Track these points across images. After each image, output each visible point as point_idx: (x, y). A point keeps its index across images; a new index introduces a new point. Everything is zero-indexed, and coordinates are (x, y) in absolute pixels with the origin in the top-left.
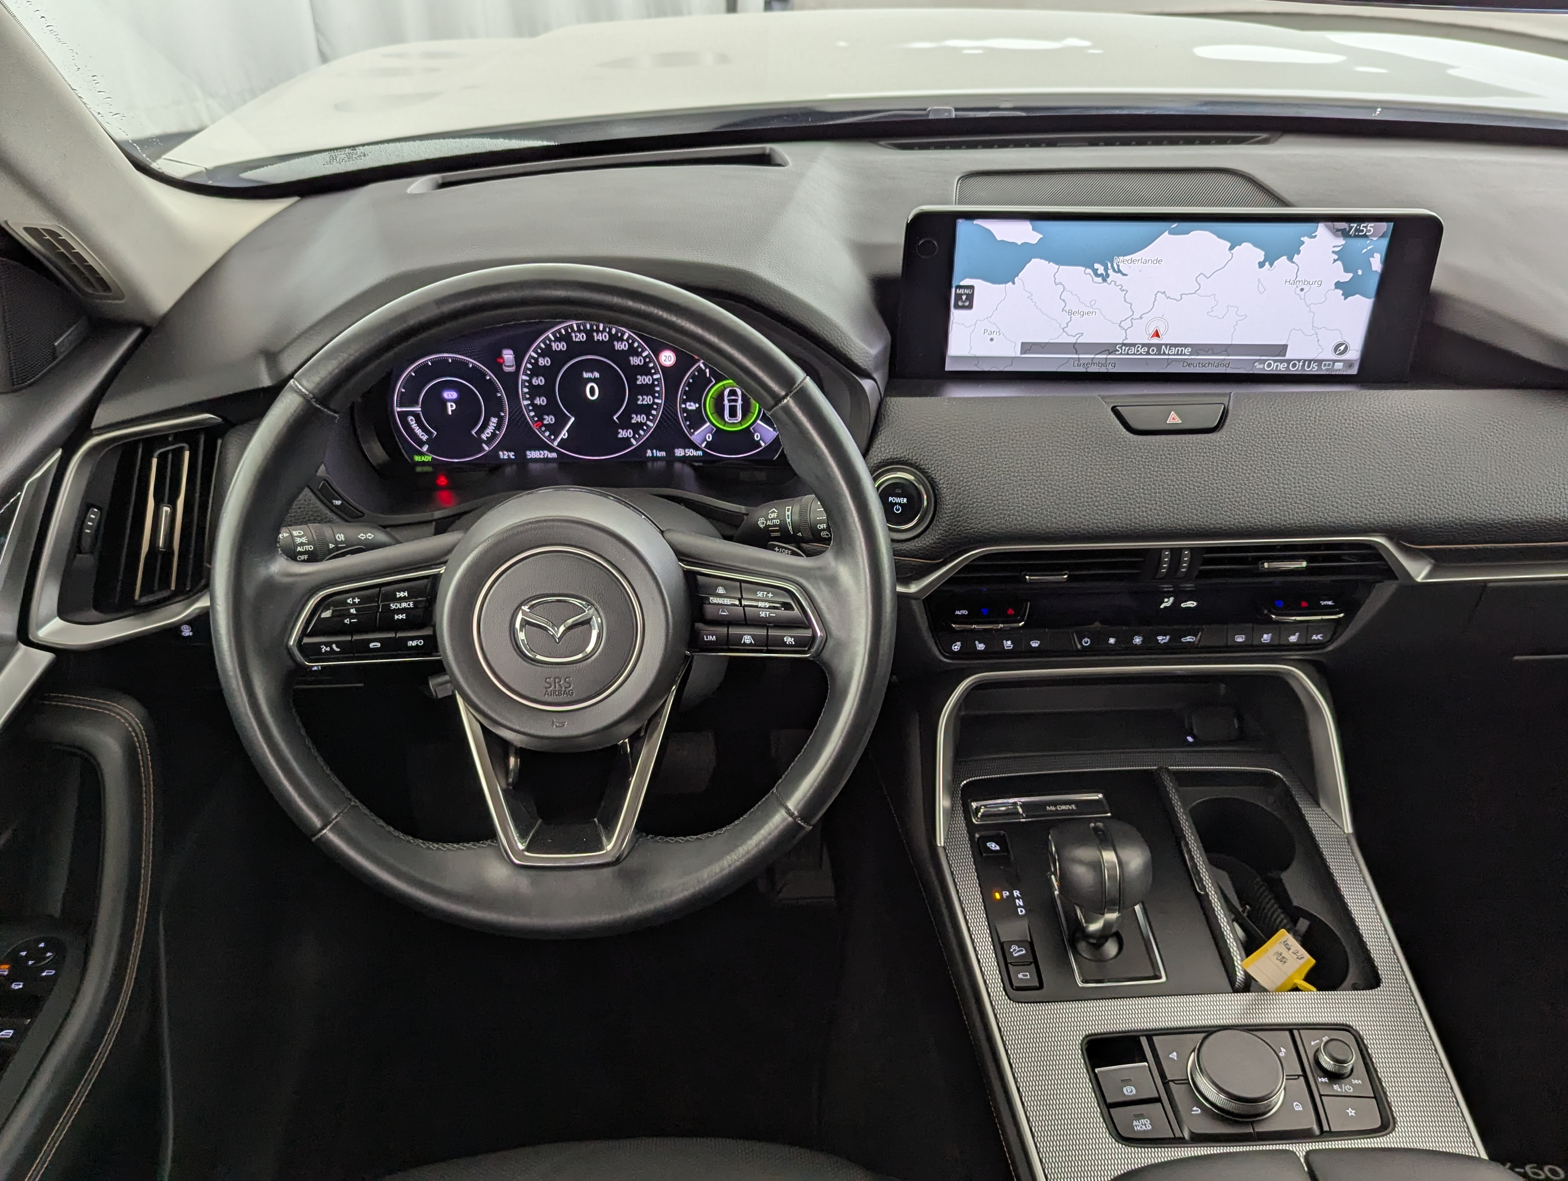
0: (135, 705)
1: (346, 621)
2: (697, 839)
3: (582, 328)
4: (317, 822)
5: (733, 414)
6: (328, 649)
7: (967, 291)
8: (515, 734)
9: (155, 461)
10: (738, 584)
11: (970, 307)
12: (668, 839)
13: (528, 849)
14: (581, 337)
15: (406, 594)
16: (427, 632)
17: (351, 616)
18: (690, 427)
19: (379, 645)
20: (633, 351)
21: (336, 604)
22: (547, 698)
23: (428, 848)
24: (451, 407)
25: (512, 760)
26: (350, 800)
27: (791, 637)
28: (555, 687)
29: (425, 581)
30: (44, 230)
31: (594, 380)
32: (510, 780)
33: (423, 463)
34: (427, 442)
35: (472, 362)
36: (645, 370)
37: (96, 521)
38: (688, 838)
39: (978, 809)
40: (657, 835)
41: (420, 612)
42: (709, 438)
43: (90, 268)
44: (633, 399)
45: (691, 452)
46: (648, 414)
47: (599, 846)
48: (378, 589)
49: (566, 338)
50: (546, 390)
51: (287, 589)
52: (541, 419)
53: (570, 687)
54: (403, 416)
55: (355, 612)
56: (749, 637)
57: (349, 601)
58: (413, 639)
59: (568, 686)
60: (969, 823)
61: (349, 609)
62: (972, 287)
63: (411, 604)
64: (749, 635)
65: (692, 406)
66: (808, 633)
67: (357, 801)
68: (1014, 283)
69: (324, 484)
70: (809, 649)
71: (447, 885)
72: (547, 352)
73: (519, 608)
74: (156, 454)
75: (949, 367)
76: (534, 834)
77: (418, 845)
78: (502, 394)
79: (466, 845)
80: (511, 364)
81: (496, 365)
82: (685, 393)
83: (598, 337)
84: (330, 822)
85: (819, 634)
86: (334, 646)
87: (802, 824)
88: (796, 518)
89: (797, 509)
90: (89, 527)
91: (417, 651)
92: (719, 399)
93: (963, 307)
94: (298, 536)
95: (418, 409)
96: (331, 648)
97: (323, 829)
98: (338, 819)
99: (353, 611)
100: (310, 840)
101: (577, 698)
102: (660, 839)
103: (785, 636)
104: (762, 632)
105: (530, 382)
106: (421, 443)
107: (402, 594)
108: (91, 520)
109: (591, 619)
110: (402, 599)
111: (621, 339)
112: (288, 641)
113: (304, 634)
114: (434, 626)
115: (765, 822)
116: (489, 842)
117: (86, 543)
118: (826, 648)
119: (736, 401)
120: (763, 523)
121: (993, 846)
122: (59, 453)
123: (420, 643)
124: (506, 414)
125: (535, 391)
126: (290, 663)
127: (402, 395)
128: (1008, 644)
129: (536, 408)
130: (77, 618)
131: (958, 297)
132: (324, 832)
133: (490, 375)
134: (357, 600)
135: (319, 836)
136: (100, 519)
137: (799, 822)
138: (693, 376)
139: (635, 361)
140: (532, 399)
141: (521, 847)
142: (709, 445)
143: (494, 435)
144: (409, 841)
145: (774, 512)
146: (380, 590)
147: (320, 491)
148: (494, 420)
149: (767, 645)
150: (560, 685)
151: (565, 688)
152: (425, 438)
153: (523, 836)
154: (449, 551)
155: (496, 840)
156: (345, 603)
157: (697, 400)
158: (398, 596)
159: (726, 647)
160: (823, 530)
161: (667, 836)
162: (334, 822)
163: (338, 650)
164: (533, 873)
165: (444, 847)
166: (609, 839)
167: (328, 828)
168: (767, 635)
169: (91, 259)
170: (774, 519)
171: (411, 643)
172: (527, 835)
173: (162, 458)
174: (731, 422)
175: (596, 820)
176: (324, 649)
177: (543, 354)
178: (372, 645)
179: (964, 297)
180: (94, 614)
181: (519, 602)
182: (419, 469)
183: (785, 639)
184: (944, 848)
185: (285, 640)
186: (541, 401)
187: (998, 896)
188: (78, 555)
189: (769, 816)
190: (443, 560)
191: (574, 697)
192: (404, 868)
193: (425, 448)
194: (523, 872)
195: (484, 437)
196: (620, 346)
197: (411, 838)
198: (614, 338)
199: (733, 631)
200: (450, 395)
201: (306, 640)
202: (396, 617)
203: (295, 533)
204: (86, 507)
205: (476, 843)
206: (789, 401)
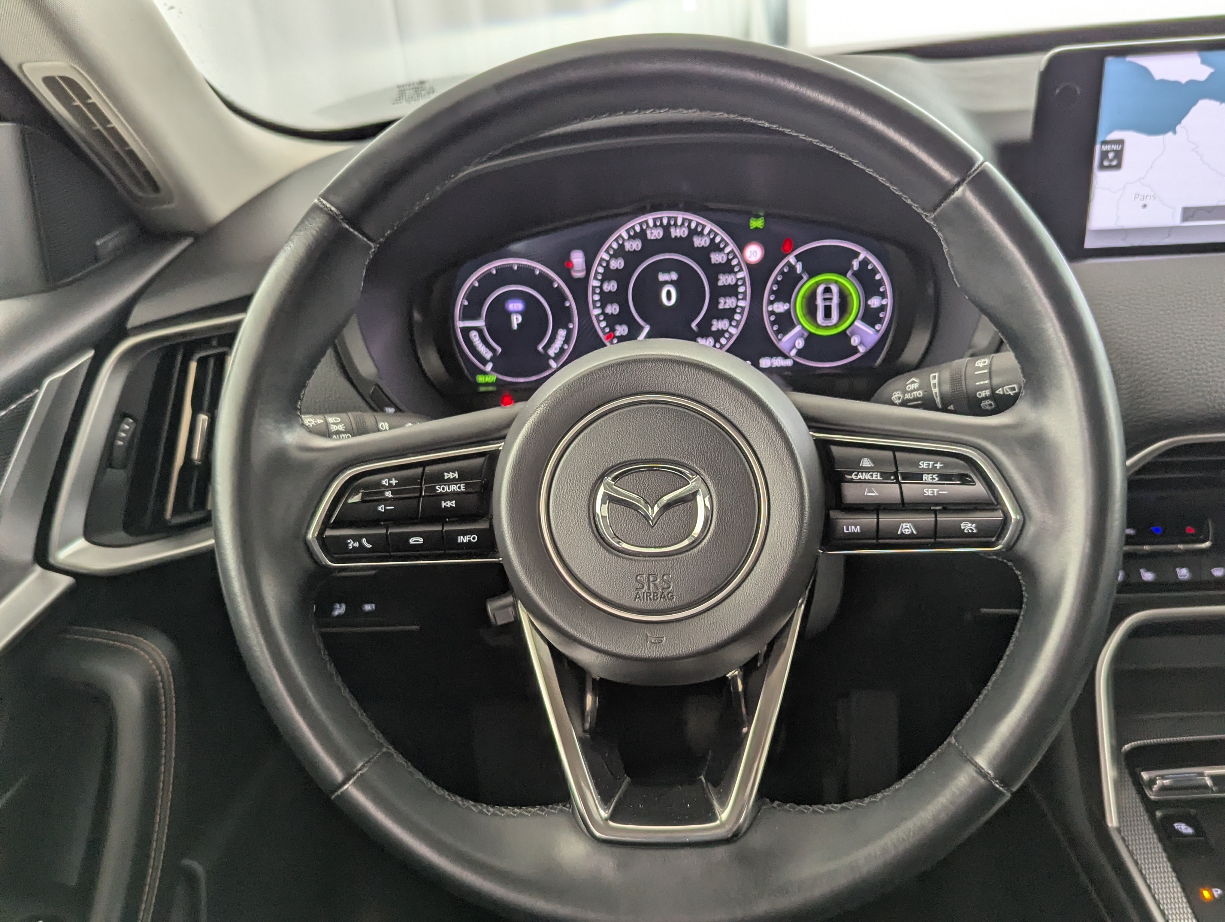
0: (163, 639)
1: (380, 508)
2: (843, 808)
3: (658, 224)
4: (338, 775)
5: (828, 313)
6: (357, 544)
7: (1115, 147)
8: (595, 654)
9: (193, 366)
10: (890, 454)
11: (1118, 166)
12: (802, 807)
13: (613, 817)
14: (655, 234)
15: (456, 475)
16: (482, 525)
17: (386, 500)
18: (777, 333)
19: (421, 540)
20: (715, 247)
21: (366, 486)
22: (638, 604)
23: (481, 812)
24: (516, 320)
25: (589, 699)
26: (381, 745)
27: (972, 522)
28: (649, 589)
29: (481, 460)
30: (62, 78)
31: (672, 282)
32: (587, 726)
33: (487, 384)
34: (492, 360)
35: (539, 268)
36: (727, 268)
37: (130, 433)
38: (829, 807)
39: (1152, 782)
40: (785, 801)
41: (473, 499)
42: (800, 344)
43: (131, 153)
44: (714, 302)
45: (778, 362)
46: (731, 319)
47: (709, 815)
48: (420, 470)
49: (641, 235)
50: (619, 297)
51: (306, 467)
52: (613, 330)
53: (669, 587)
54: (466, 331)
55: (391, 496)
56: (909, 525)
57: (385, 482)
58: (464, 533)
59: (666, 586)
60: (1144, 798)
61: (384, 492)
62: (1121, 142)
63: (462, 486)
64: (909, 522)
65: (780, 307)
66: (998, 516)
67: (391, 747)
68: (1175, 132)
69: (375, 389)
70: (997, 540)
71: (503, 865)
72: (620, 252)
73: (601, 478)
74: (198, 356)
75: (1090, 243)
76: (620, 799)
77: (468, 808)
78: (571, 303)
79: (530, 809)
80: (580, 269)
81: (564, 269)
82: (772, 292)
83: (676, 233)
84: (354, 775)
85: (1013, 516)
86: (364, 541)
87: (1001, 789)
88: (947, 388)
89: (946, 375)
90: (122, 439)
91: (469, 550)
92: (811, 299)
93: (1110, 167)
94: (334, 424)
95: (481, 323)
96: (361, 544)
97: (344, 783)
98: (365, 770)
99: (388, 494)
100: (329, 798)
101: (680, 603)
102: (790, 807)
103: (961, 522)
104: (927, 519)
105: (601, 287)
106: (484, 362)
107: (451, 475)
108: (125, 431)
109: (695, 494)
110: (450, 481)
111: (701, 234)
112: (306, 533)
113: (326, 524)
114: (491, 519)
115: (943, 785)
116: (560, 806)
117: (118, 455)
118: (1023, 536)
119: (830, 299)
120: (899, 398)
121: (1184, 828)
122: (91, 354)
123: (474, 538)
124: (574, 326)
125: (606, 298)
126: (307, 562)
127: (464, 308)
128: (1183, 573)
129: (607, 317)
130: (105, 539)
131: (1104, 155)
132: (345, 787)
133: (558, 282)
134: (394, 482)
135: (339, 792)
136: (135, 429)
137: (997, 786)
138: (782, 272)
139: (717, 258)
140: (603, 307)
141: (604, 814)
142: (800, 353)
143: (562, 351)
144: (456, 803)
145: (913, 382)
146: (424, 470)
147: (371, 396)
148: (562, 333)
149: (935, 538)
150: (655, 585)
151: (663, 589)
152: (488, 355)
153: (605, 799)
154: (508, 425)
155: (571, 804)
156: (378, 484)
157: (787, 299)
158: (446, 478)
159: (874, 541)
160: (986, 398)
161: (799, 804)
162: (359, 774)
163: (369, 546)
164: (618, 851)
165: (503, 812)
166: (723, 804)
167: (351, 782)
168: (936, 521)
169: (134, 143)
170: (914, 390)
171: (461, 539)
172: (612, 797)
173: (202, 363)
174: (824, 325)
175: (702, 778)
176: (352, 544)
177: (615, 256)
178: (412, 541)
179: (1111, 155)
180: (121, 535)
181: (600, 471)
182: (482, 389)
183: (962, 525)
184: (1119, 830)
185: (304, 530)
186: (613, 309)
187: (1206, 894)
188: (109, 470)
189: (948, 777)
190: (502, 433)
191: (676, 601)
192: (449, 840)
193: (489, 367)
194: (605, 848)
195: (552, 352)
196: (699, 242)
197: (459, 798)
198: (693, 233)
199: (886, 519)
200: (515, 306)
201: (329, 533)
202: (444, 504)
203: (331, 420)
204: (120, 415)
205: (543, 807)
206: (963, 192)
